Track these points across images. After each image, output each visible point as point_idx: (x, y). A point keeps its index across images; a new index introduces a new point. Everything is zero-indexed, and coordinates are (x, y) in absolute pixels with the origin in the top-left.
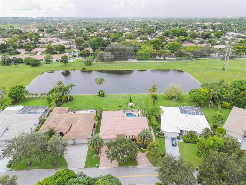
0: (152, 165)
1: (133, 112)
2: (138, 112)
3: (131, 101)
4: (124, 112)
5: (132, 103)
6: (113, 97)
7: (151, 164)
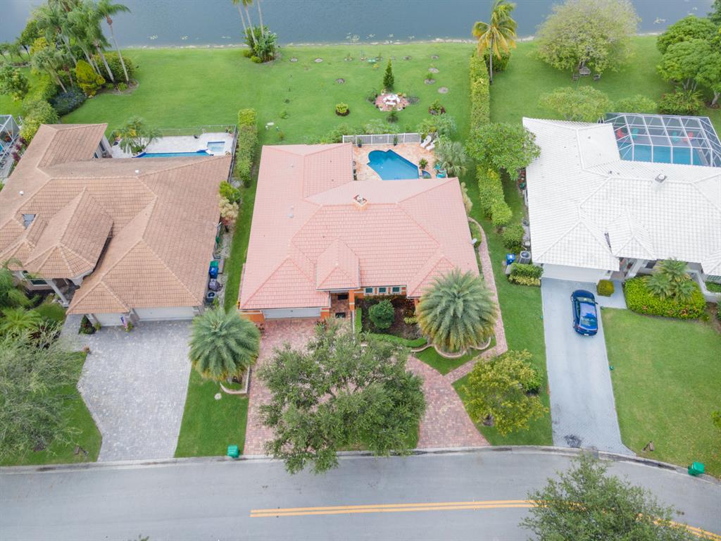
0: (484, 440)
1: (399, 145)
2: (423, 145)
3: (389, 85)
4: (360, 146)
5: (395, 97)
6: (313, 61)
7: (477, 435)
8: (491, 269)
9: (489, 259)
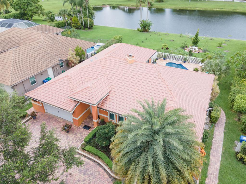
1: (186, 63)
4: (164, 59)
8: (222, 143)
9: (223, 135)
